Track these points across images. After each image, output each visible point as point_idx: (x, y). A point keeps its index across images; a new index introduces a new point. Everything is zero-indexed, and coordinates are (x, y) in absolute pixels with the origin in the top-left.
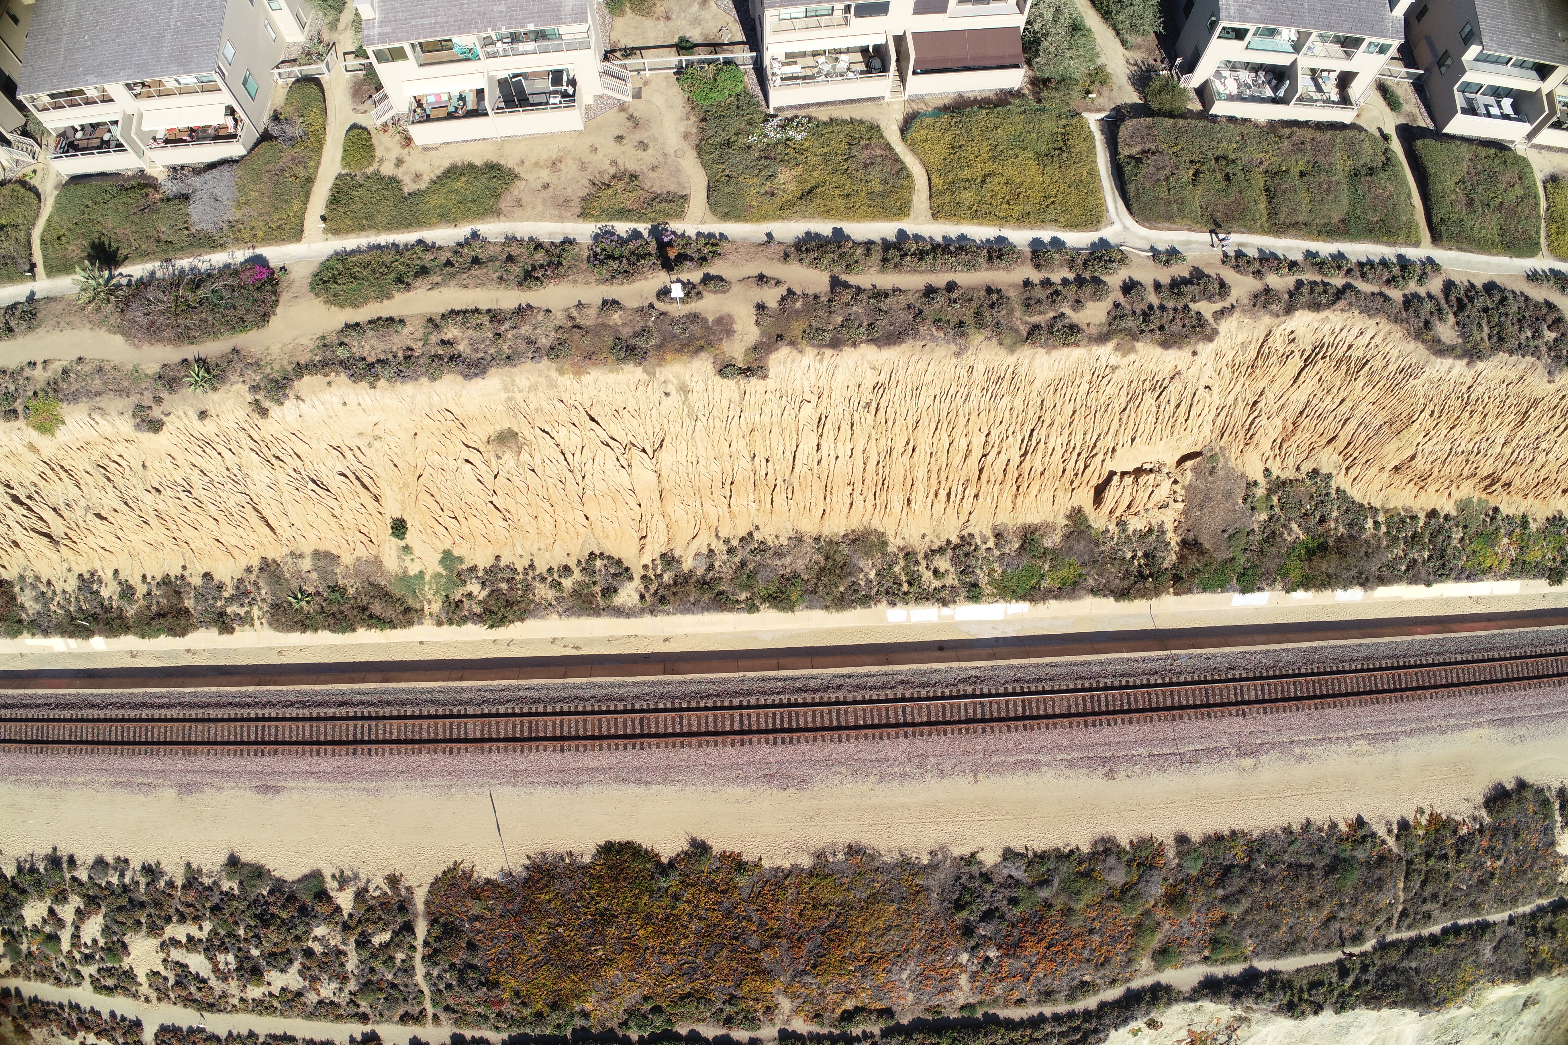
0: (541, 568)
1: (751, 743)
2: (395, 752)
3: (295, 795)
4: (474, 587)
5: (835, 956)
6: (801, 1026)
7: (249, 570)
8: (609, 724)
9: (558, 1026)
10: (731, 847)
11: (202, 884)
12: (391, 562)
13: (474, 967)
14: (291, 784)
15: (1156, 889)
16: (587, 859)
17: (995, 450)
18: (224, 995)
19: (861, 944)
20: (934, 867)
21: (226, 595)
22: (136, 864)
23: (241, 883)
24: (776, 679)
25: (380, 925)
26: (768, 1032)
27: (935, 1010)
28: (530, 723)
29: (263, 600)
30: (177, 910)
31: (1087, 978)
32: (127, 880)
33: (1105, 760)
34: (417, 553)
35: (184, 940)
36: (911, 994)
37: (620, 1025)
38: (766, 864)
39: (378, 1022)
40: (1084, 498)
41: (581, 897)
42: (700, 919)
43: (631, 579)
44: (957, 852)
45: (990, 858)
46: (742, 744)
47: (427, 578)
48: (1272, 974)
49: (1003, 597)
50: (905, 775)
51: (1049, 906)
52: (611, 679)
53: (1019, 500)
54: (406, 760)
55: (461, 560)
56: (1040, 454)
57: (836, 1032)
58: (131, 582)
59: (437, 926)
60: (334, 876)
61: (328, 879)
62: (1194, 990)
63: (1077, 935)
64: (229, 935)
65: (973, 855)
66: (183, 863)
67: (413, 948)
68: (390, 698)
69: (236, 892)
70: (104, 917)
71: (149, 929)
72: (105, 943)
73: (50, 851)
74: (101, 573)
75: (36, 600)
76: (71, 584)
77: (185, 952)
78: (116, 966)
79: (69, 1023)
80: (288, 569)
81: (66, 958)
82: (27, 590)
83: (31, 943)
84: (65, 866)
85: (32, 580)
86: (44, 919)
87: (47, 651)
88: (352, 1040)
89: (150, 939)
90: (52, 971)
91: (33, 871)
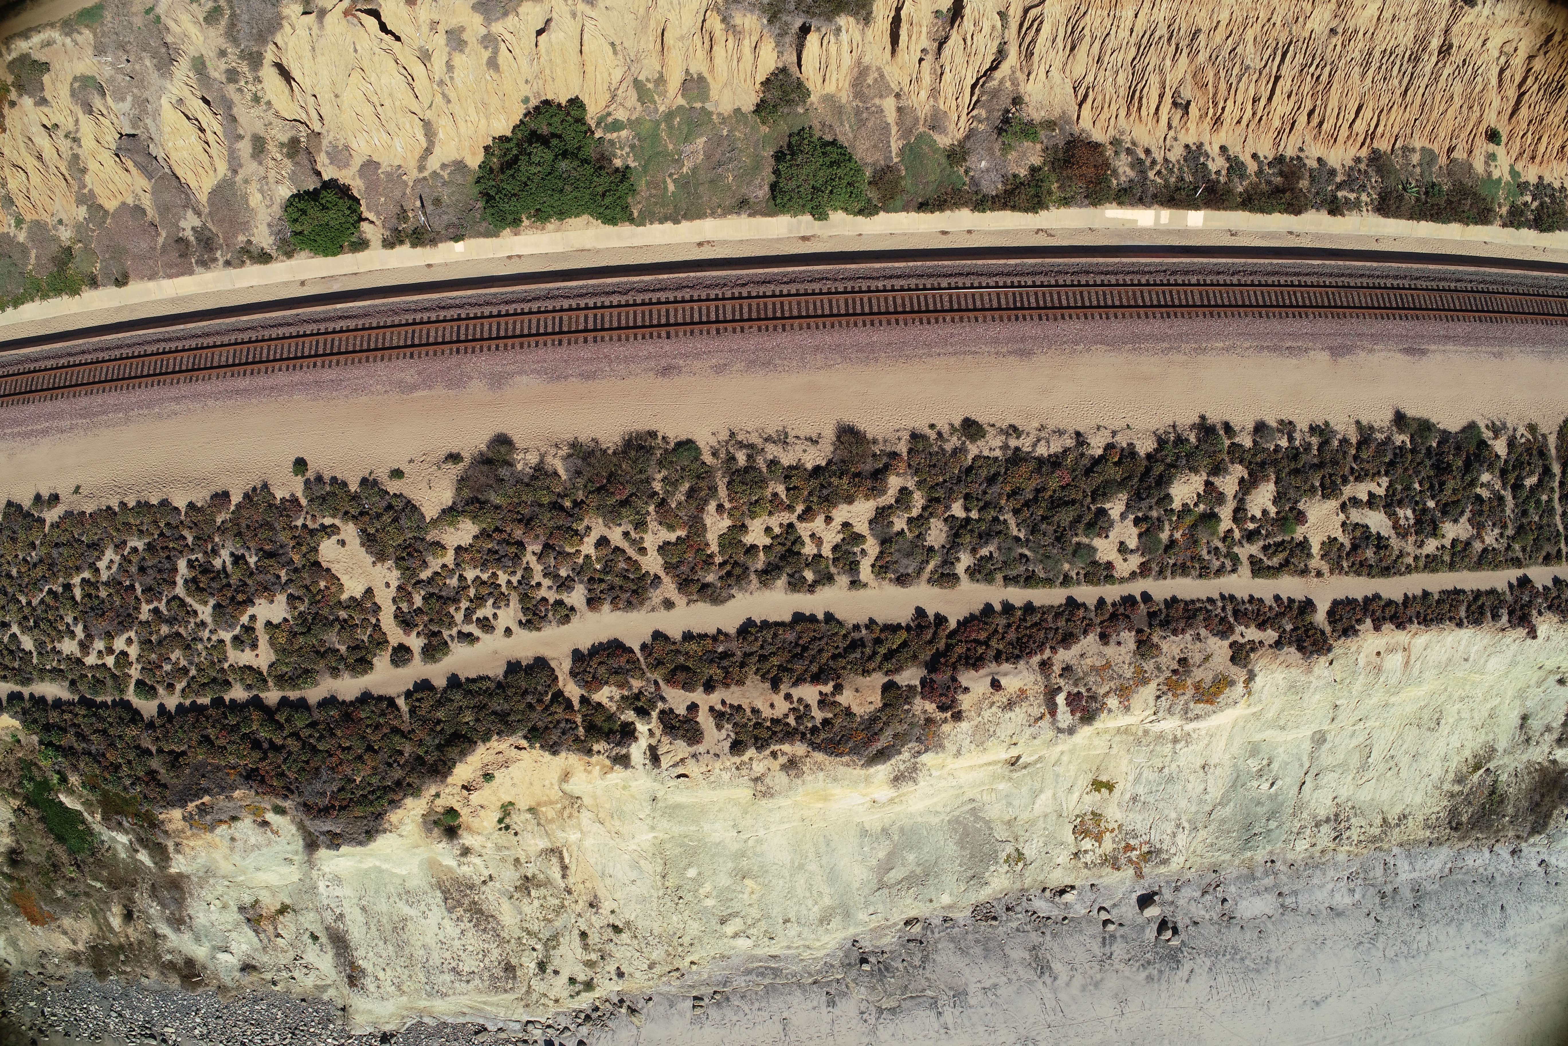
3: (1437, 358)
4: (1529, 199)
7: (1358, 160)
11: (1376, 440)
12: (1479, 166)
14: (1432, 348)
18: (1401, 555)
21: (1338, 179)
22: (1302, 425)
23: (1412, 436)
25: (1530, 467)
29: (1373, 188)
30: (1352, 469)
32: (1297, 443)
35: (1365, 498)
39: (1528, 566)
47: (1502, 184)
58: (1242, 159)
60: (1486, 427)
61: (1482, 429)
64: (1407, 488)
66: (1352, 421)
67: (1552, 489)
69: (1409, 445)
70: (1276, 483)
71: (1329, 490)
72: (1277, 513)
73: (1197, 420)
74: (1207, 147)
75: (1132, 166)
76: (1176, 154)
77: (1366, 511)
78: (1287, 538)
79: (1223, 620)
80: (1397, 162)
81: (1224, 540)
82: (1123, 156)
83: (1176, 528)
84: (1222, 432)
85: (1129, 145)
86: (1199, 495)
87: (1127, 226)
88: (1511, 585)
89: (1328, 502)
90: (1200, 559)
91: (1180, 440)
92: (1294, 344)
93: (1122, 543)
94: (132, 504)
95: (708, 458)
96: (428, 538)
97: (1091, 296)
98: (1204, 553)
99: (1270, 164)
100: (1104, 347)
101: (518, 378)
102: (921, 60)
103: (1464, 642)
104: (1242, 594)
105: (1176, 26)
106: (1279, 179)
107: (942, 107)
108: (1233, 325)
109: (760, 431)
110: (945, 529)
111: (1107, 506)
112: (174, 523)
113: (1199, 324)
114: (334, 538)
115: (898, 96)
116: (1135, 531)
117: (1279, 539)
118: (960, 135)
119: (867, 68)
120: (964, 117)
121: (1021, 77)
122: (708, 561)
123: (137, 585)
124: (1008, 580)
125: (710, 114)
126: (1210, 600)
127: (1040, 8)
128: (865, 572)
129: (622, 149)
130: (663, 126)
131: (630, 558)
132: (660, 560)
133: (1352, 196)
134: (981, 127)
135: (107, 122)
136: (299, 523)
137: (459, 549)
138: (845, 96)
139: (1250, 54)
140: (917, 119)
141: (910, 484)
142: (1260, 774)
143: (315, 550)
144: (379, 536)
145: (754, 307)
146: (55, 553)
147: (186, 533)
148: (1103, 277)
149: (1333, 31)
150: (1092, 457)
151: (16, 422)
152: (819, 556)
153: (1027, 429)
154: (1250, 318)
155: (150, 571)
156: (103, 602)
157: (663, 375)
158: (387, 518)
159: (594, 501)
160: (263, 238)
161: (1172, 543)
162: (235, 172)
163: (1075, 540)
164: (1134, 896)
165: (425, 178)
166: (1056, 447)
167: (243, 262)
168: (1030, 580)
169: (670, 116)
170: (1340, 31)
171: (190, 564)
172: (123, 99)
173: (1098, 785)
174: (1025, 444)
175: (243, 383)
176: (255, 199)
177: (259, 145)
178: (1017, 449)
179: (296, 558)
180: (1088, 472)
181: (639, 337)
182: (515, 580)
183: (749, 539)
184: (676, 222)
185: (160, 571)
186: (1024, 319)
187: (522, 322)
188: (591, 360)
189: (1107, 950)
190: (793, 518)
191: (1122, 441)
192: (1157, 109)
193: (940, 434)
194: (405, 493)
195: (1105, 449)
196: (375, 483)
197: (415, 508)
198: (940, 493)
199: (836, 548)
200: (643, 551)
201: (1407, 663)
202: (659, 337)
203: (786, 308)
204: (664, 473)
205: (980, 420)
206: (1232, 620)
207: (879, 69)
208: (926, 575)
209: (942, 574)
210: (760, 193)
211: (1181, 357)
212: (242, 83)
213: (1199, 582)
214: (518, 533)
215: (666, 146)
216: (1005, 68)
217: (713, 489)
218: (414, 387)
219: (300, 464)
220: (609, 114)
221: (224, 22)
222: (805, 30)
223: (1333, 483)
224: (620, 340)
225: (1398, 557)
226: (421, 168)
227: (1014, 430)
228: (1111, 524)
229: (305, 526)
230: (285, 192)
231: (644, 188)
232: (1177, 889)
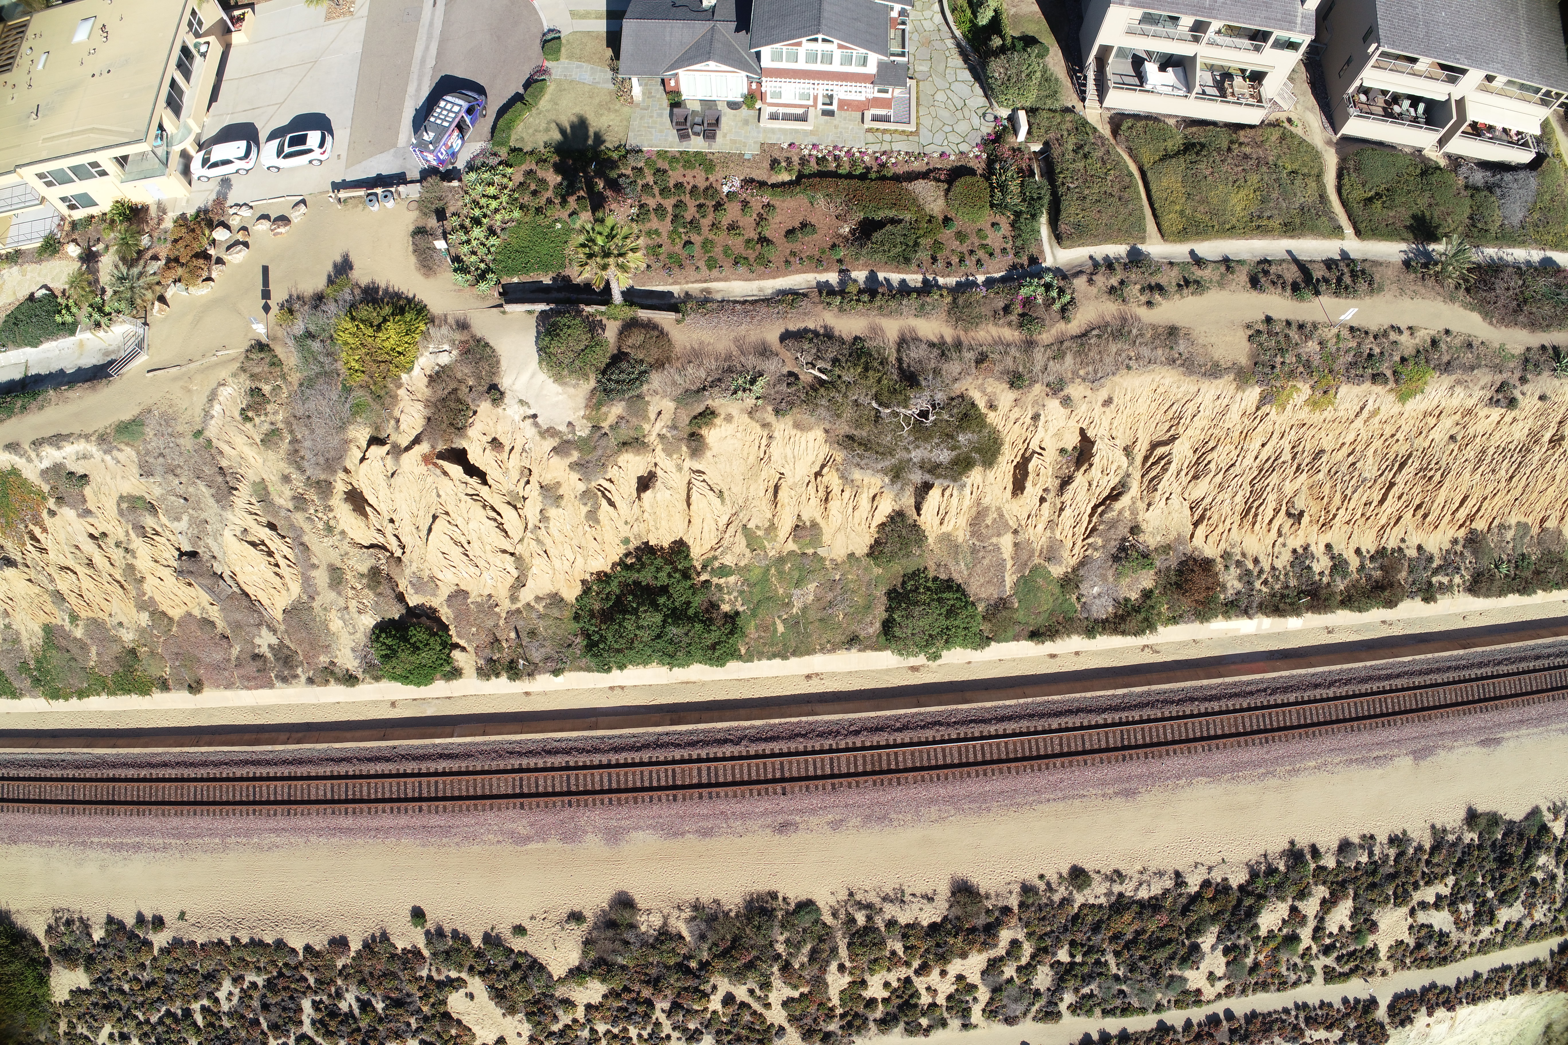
3: (1511, 744)
7: (1456, 542)
11: (1447, 842)
14: (1508, 735)
18: (1459, 944)
21: (1434, 565)
22: (1382, 838)
23: (1480, 832)
29: (1466, 569)
30: (1425, 874)
32: (1375, 856)
35: (1432, 900)
58: (1344, 556)
60: (1549, 809)
61: (1545, 812)
64: (1471, 884)
66: (1428, 826)
69: (1477, 842)
70: (1354, 899)
71: (1401, 898)
72: (1353, 927)
73: (1287, 846)
74: (1313, 548)
75: (1240, 579)
76: (1284, 560)
77: (1432, 912)
78: (1359, 947)
79: (1295, 1027)
80: (1492, 541)
81: (1302, 956)
82: (1232, 569)
83: (1260, 952)
84: (1308, 857)
85: (1239, 557)
86: (1284, 921)
87: (1230, 635)
88: (1551, 952)
89: (1399, 909)
90: (1280, 976)
91: (1271, 871)
92: (1381, 753)
93: (1211, 973)
94: (245, 940)
95: (828, 919)
96: (557, 994)
97: (1195, 727)
98: (1284, 970)
99: (1372, 558)
100: (1205, 779)
101: (634, 834)
102: (1042, 500)
104: (1314, 1001)
105: (1300, 448)
106: (1378, 574)
107: (1058, 537)
108: (1326, 743)
109: (878, 890)
110: (1051, 973)
111: (1200, 940)
112: (293, 964)
113: (1296, 745)
114: (462, 991)
115: (1016, 532)
116: (1223, 960)
117: (1352, 949)
118: (1073, 562)
119: (987, 509)
120: (1079, 543)
121: (1141, 506)
122: (830, 1015)
123: (262, 1020)
124: (1106, 1013)
125: (823, 559)
126: (1286, 1011)
127: (1168, 448)
128: (976, 1015)
129: (729, 593)
130: (773, 571)
131: (755, 1012)
132: (784, 1014)
133: (1445, 580)
134: (1096, 555)
135: (163, 540)
136: (424, 973)
137: (589, 1007)
138: (962, 535)
139: (1369, 468)
140: (1032, 552)
141: (1020, 935)
143: (444, 1002)
144: (507, 993)
145: (868, 759)
146: (168, 978)
147: (306, 974)
148: (1207, 704)
149: (1452, 437)
150: (1189, 895)
151: (101, 832)
152: (933, 1005)
153: (1130, 873)
154: (1343, 733)
155: (273, 1009)
156: (227, 1032)
157: (780, 832)
158: (515, 977)
159: (720, 964)
160: (348, 661)
161: (1256, 966)
162: (312, 598)
163: (1169, 972)
165: (518, 611)
166: (1156, 889)
167: (327, 681)
168: (1126, 1010)
169: (781, 560)
170: (1459, 438)
171: (316, 1005)
172: (178, 519)
174: (1127, 889)
175: (348, 822)
176: (336, 624)
177: (336, 576)
178: (1121, 895)
179: (425, 1009)
180: (1185, 910)
181: (755, 793)
182: (645, 1034)
183: (868, 994)
184: (784, 657)
185: (284, 1009)
186: (1131, 758)
187: (634, 774)
188: (706, 817)
190: (910, 972)
191: (1217, 877)
192: (1271, 521)
193: (1048, 884)
194: (530, 951)
195: (1201, 887)
196: (498, 936)
197: (542, 968)
198: (1049, 942)
199: (950, 998)
200: (768, 1006)
202: (775, 793)
203: (900, 759)
204: (786, 934)
205: (1087, 867)
206: (1303, 1026)
207: (999, 509)
208: (1032, 1015)
209: (1047, 1013)
210: (871, 631)
211: (1275, 782)
212: (312, 511)
213: (1277, 995)
214: (646, 993)
215: (776, 590)
216: (1125, 501)
217: (834, 951)
218: (528, 839)
219: (418, 914)
220: (715, 558)
221: (285, 445)
222: (927, 487)
223: (1405, 890)
224: (735, 796)
225: (1456, 948)
226: (514, 599)
227: (1118, 876)
228: (1203, 958)
229: (430, 978)
230: (369, 621)
231: (753, 630)
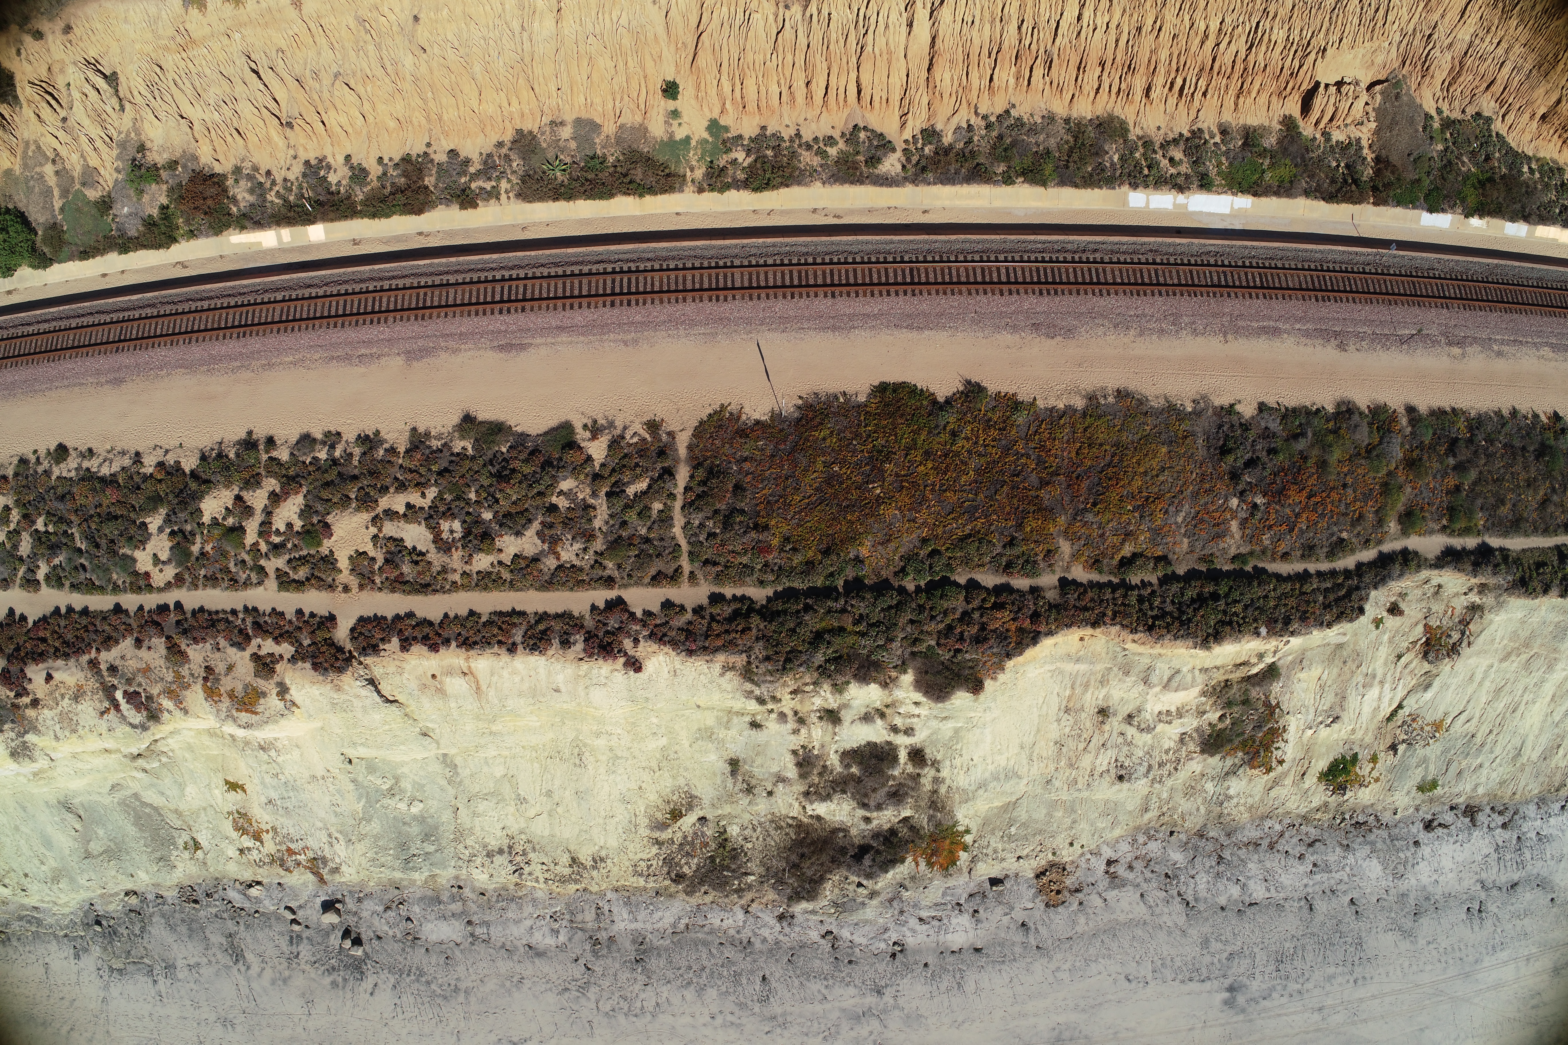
0: (807, 136)
1: (1018, 293)
2: (657, 302)
3: (543, 351)
4: (740, 155)
5: (1114, 496)
6: (1080, 573)
7: (500, 144)
8: (879, 272)
9: (832, 575)
10: (1006, 388)
11: (430, 447)
12: (657, 129)
13: (742, 512)
14: (539, 340)
15: (1397, 451)
16: (862, 399)
17: (1227, 39)
18: (444, 570)
19: (1138, 483)
20: (1197, 414)
21: (472, 170)
22: (350, 435)
23: (476, 442)
24: (1035, 242)
25: (638, 471)
26: (1048, 580)
27: (1207, 559)
28: (800, 272)
29: (514, 172)
30: (396, 479)
31: (1344, 535)
32: (337, 453)
33: (1336, 334)
34: (685, 118)
35: (402, 510)
36: (1186, 540)
37: (896, 574)
38: (1040, 404)
39: (625, 586)
40: (1293, 107)
41: (857, 435)
42: (980, 455)
43: (894, 150)
44: (1218, 402)
45: (1247, 410)
46: (1010, 293)
47: (693, 143)
48: (1502, 549)
49: (1231, 189)
50: (1162, 331)
51: (1305, 458)
52: (878, 238)
53: (1241, 100)
54: (669, 309)
55: (726, 129)
56: (1264, 48)
57: (1115, 580)
58: (365, 165)
59: (701, 470)
60: (585, 426)
61: (579, 429)
62: (1438, 558)
63: (1333, 489)
64: (458, 498)
65: (1232, 406)
66: (408, 428)
67: (672, 496)
68: (650, 256)
69: (470, 452)
70: (304, 496)
71: (363, 503)
72: (303, 526)
73: (243, 435)
74: (330, 159)
75: (251, 191)
76: (296, 172)
77: (402, 524)
78: (312, 552)
79: (240, 632)
80: (543, 140)
81: (248, 553)
82: (243, 183)
83: (206, 542)
84: (260, 447)
85: (249, 171)
86: (225, 509)
87: (254, 249)
88: (594, 607)
89: (359, 515)
90: (227, 572)
92: (368, 352)
93: (154, 556)
97: (183, 323)
98: (231, 565)
99: (395, 166)
100: (182, 371)
103: (541, 670)
104: (265, 606)
106: (401, 180)
108: (305, 338)
110: (31, 541)
116: (167, 545)
117: (304, 553)
118: (108, 187)
120: (109, 170)
124: (73, 587)
126: (233, 613)
133: (486, 185)
134: (121, 177)
138: (18, 169)
139: (336, 61)
141: (11, 503)
142: (391, 793)
149: (417, 17)
161: (201, 555)
163: (120, 552)
164: (318, 901)
168: (88, 588)
173: (233, 786)
174: (92, 464)
180: (137, 488)
189: (294, 949)
191: (169, 459)
193: (38, 459)
195: (154, 467)
198: (29, 510)
201: (478, 688)
205: (68, 445)
208: (18, 581)
209: (28, 581)
211: (248, 375)
213: (227, 593)
216: (126, 121)
223: (367, 494)
225: (439, 573)
227: (89, 453)
228: (148, 538)
232: (360, 900)
